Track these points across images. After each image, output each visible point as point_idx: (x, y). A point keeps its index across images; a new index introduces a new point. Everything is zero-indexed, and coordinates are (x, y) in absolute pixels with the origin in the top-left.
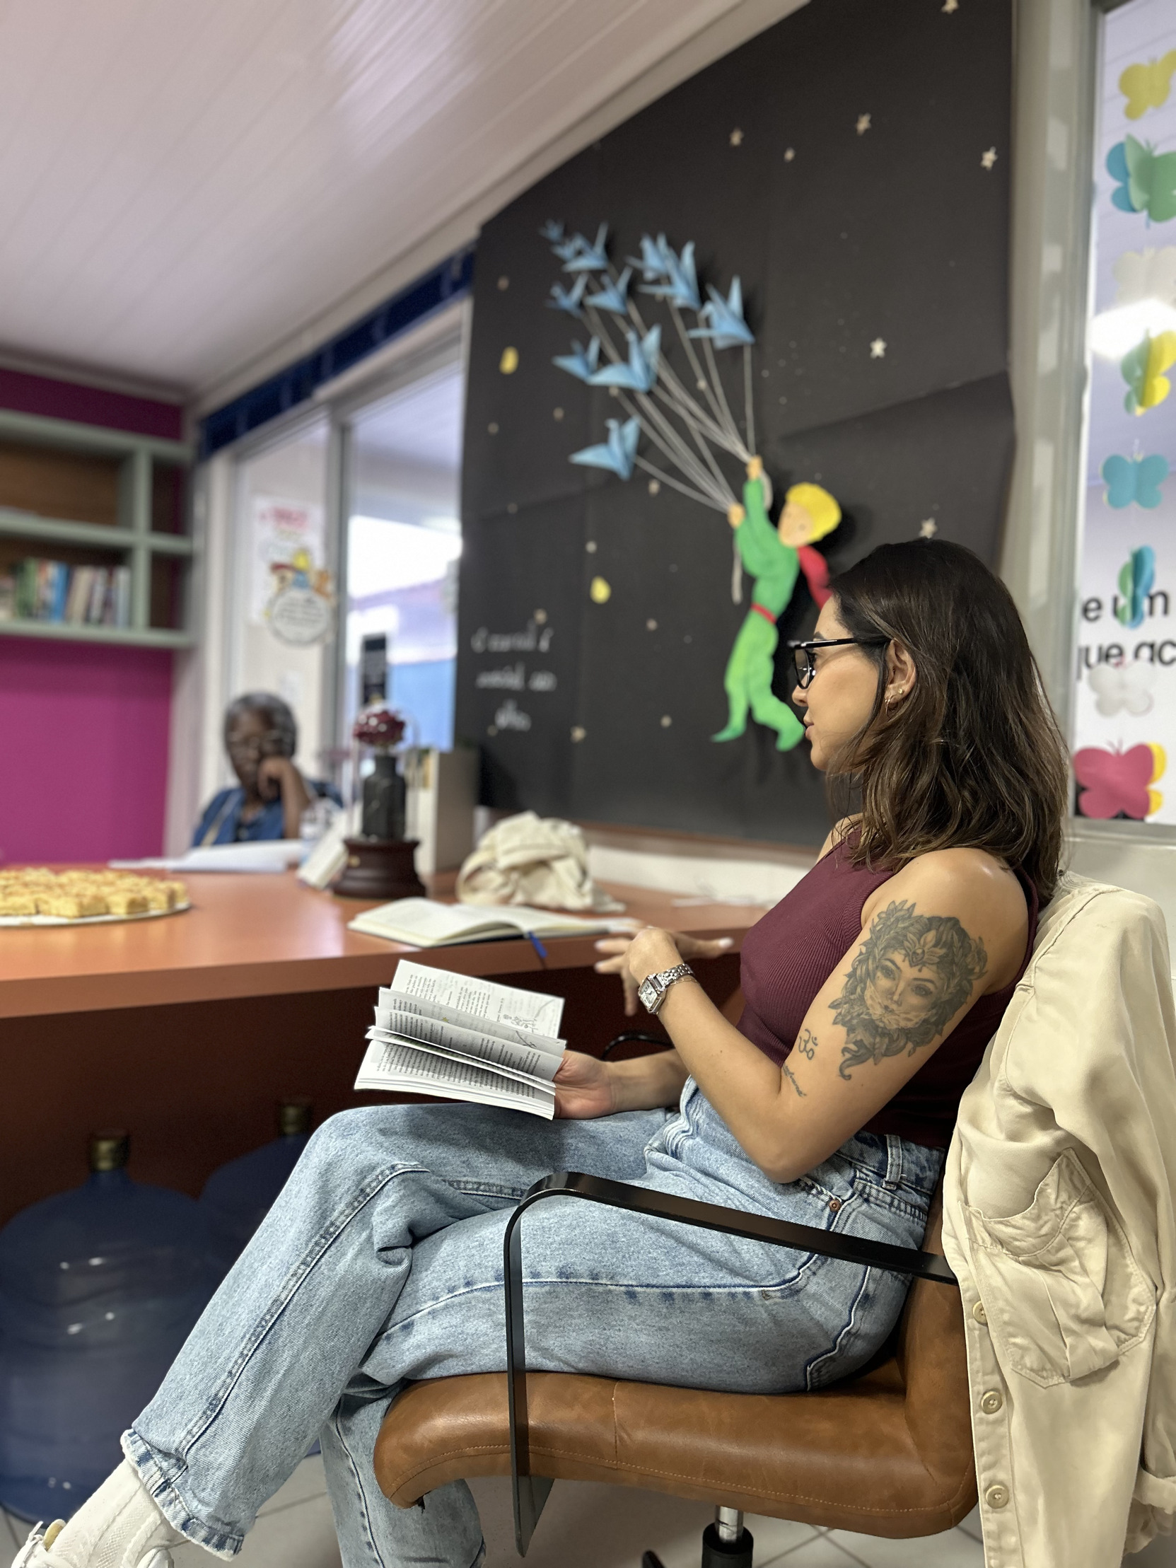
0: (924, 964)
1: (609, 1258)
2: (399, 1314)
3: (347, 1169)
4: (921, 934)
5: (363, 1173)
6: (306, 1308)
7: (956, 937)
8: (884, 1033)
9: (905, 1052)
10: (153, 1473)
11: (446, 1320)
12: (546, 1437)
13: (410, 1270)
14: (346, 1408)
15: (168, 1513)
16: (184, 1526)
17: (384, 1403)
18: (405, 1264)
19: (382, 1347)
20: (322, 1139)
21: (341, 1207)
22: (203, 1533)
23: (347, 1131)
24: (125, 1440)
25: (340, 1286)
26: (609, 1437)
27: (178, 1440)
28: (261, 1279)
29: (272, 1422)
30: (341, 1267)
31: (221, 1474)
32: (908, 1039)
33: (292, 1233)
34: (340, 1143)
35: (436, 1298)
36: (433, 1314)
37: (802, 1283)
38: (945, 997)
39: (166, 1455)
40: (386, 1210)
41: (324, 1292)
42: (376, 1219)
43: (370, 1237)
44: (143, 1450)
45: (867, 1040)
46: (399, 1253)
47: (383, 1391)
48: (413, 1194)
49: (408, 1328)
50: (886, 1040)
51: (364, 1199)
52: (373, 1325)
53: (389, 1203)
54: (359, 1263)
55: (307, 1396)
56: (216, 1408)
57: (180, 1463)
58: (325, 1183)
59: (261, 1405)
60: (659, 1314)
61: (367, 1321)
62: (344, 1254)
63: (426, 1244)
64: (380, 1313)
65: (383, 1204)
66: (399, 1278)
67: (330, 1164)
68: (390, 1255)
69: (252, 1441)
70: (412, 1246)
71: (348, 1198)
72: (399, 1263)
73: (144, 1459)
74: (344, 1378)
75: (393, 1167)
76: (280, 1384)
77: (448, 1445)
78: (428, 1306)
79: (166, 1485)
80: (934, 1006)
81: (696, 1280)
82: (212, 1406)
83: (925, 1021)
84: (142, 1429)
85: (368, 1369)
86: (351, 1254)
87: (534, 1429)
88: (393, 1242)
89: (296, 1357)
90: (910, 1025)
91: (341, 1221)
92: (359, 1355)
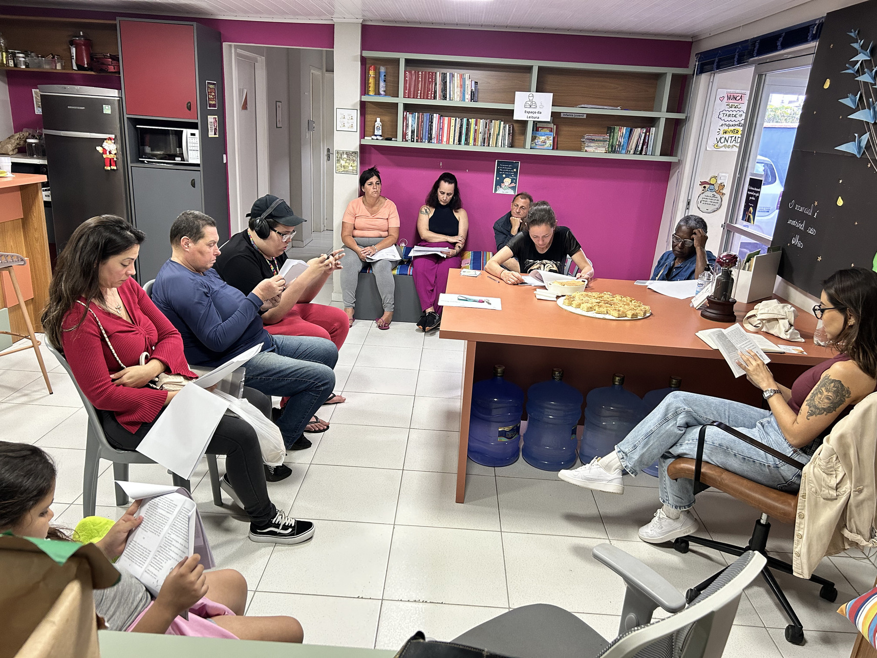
0: (829, 391)
1: (732, 445)
2: (680, 441)
3: (674, 406)
4: (830, 383)
5: (677, 408)
6: (658, 434)
7: (840, 386)
8: (818, 409)
9: (824, 414)
10: (621, 455)
11: (689, 446)
12: (704, 474)
13: (685, 433)
14: (665, 457)
15: (622, 463)
16: (625, 467)
17: (674, 459)
18: (684, 431)
19: (675, 447)
20: (670, 397)
21: (671, 414)
22: (629, 470)
23: (676, 397)
24: (616, 447)
25: (667, 431)
26: (719, 480)
27: (626, 450)
28: (649, 424)
29: (647, 454)
30: (668, 428)
31: (634, 460)
32: (825, 411)
33: (658, 417)
34: (673, 399)
35: (689, 441)
36: (687, 444)
37: (780, 466)
38: (835, 401)
39: (624, 453)
40: (681, 418)
41: (663, 432)
42: (678, 419)
43: (676, 423)
44: (619, 450)
45: (814, 410)
46: (683, 428)
47: (674, 457)
48: (689, 416)
49: (681, 445)
50: (818, 410)
51: (676, 414)
52: (673, 442)
53: (682, 417)
54: (672, 428)
55: (656, 451)
56: (635, 447)
57: (626, 455)
58: (668, 408)
59: (645, 450)
60: (741, 461)
61: (672, 441)
62: (669, 425)
63: (690, 428)
64: (676, 440)
65: (681, 416)
66: (681, 434)
67: (669, 404)
68: (680, 428)
69: (642, 456)
70: (687, 428)
71: (672, 413)
72: (682, 430)
73: (619, 452)
74: (664, 450)
75: (684, 409)
76: (650, 447)
77: (682, 469)
78: (687, 442)
79: (623, 458)
80: (832, 403)
81: (752, 457)
82: (634, 446)
83: (829, 407)
84: (619, 446)
85: (670, 450)
86: (670, 425)
87: (702, 472)
88: (681, 426)
89: (654, 443)
90: (825, 407)
91: (670, 417)
92: (669, 447)
